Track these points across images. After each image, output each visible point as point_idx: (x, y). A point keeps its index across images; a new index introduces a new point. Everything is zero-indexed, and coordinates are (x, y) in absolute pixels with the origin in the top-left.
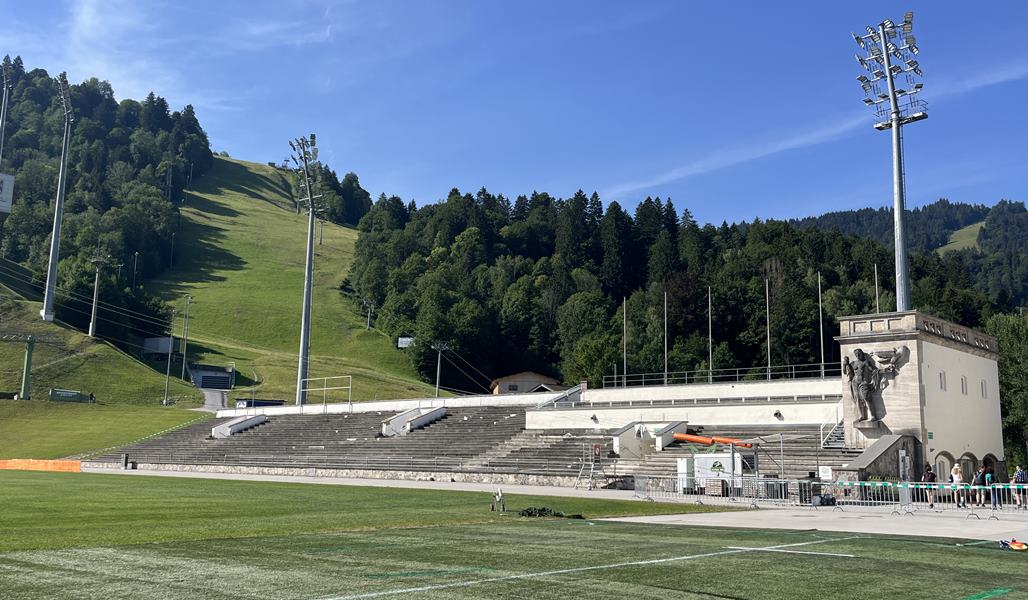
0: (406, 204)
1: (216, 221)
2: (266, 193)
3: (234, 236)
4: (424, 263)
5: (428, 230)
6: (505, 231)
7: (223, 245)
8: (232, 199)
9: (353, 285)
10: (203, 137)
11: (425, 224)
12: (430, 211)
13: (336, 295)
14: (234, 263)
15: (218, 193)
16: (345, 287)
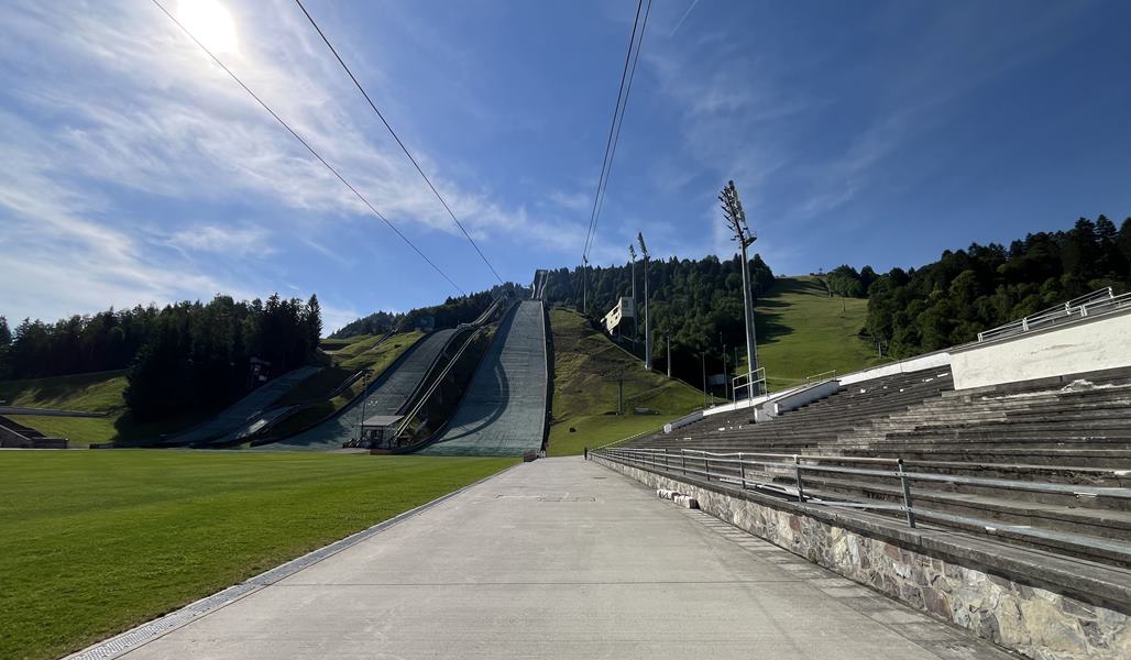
0: (906, 271)
1: (776, 310)
2: (810, 290)
3: (787, 317)
4: (923, 304)
5: (927, 282)
6: (1002, 268)
7: (781, 322)
8: (787, 298)
9: (869, 331)
10: (768, 269)
11: (923, 280)
12: (925, 270)
13: (855, 339)
14: (786, 330)
15: (779, 296)
16: (863, 333)
